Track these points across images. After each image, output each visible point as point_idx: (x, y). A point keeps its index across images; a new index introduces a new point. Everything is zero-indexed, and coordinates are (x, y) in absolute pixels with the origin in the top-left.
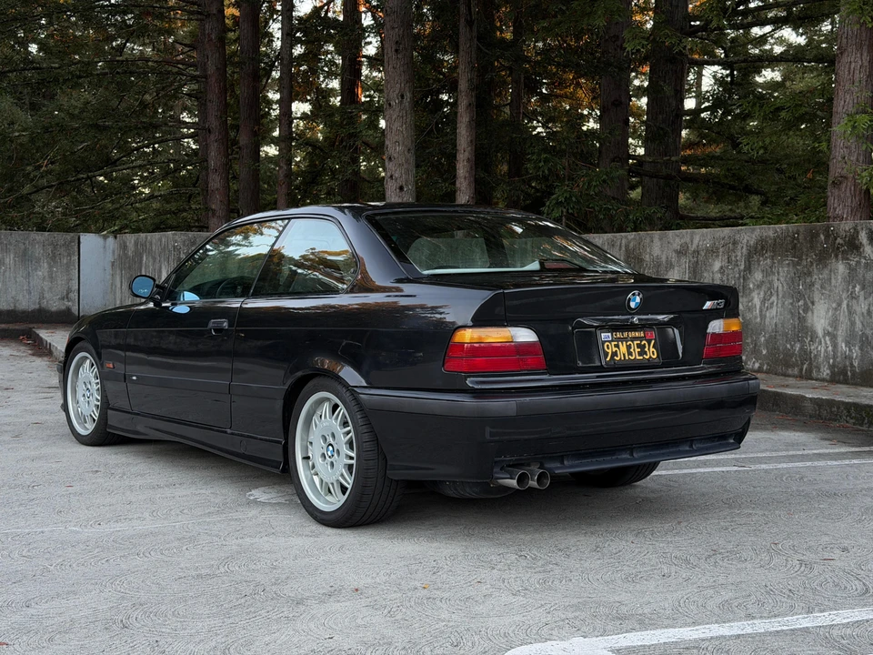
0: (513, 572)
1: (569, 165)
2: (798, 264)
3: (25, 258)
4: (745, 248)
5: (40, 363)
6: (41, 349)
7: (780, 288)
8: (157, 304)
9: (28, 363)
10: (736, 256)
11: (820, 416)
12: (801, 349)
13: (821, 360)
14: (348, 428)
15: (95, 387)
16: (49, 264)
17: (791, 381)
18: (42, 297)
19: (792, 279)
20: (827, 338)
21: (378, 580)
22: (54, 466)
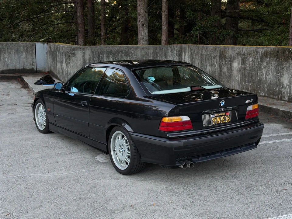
0: (182, 197)
1: (201, 15)
2: (279, 61)
3: (18, 51)
4: (260, 54)
5: (25, 91)
6: (25, 86)
7: (272, 69)
8: (64, 91)
9: (21, 92)
10: (258, 57)
11: (284, 117)
12: (279, 90)
13: (285, 94)
14: (128, 144)
15: (44, 115)
16: (26, 53)
17: (275, 101)
18: (24, 64)
19: (276, 66)
20: (288, 87)
21: (138, 201)
22: (32, 144)
